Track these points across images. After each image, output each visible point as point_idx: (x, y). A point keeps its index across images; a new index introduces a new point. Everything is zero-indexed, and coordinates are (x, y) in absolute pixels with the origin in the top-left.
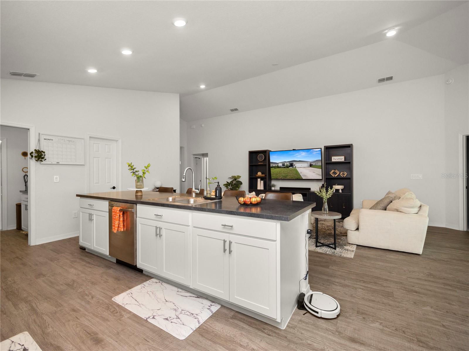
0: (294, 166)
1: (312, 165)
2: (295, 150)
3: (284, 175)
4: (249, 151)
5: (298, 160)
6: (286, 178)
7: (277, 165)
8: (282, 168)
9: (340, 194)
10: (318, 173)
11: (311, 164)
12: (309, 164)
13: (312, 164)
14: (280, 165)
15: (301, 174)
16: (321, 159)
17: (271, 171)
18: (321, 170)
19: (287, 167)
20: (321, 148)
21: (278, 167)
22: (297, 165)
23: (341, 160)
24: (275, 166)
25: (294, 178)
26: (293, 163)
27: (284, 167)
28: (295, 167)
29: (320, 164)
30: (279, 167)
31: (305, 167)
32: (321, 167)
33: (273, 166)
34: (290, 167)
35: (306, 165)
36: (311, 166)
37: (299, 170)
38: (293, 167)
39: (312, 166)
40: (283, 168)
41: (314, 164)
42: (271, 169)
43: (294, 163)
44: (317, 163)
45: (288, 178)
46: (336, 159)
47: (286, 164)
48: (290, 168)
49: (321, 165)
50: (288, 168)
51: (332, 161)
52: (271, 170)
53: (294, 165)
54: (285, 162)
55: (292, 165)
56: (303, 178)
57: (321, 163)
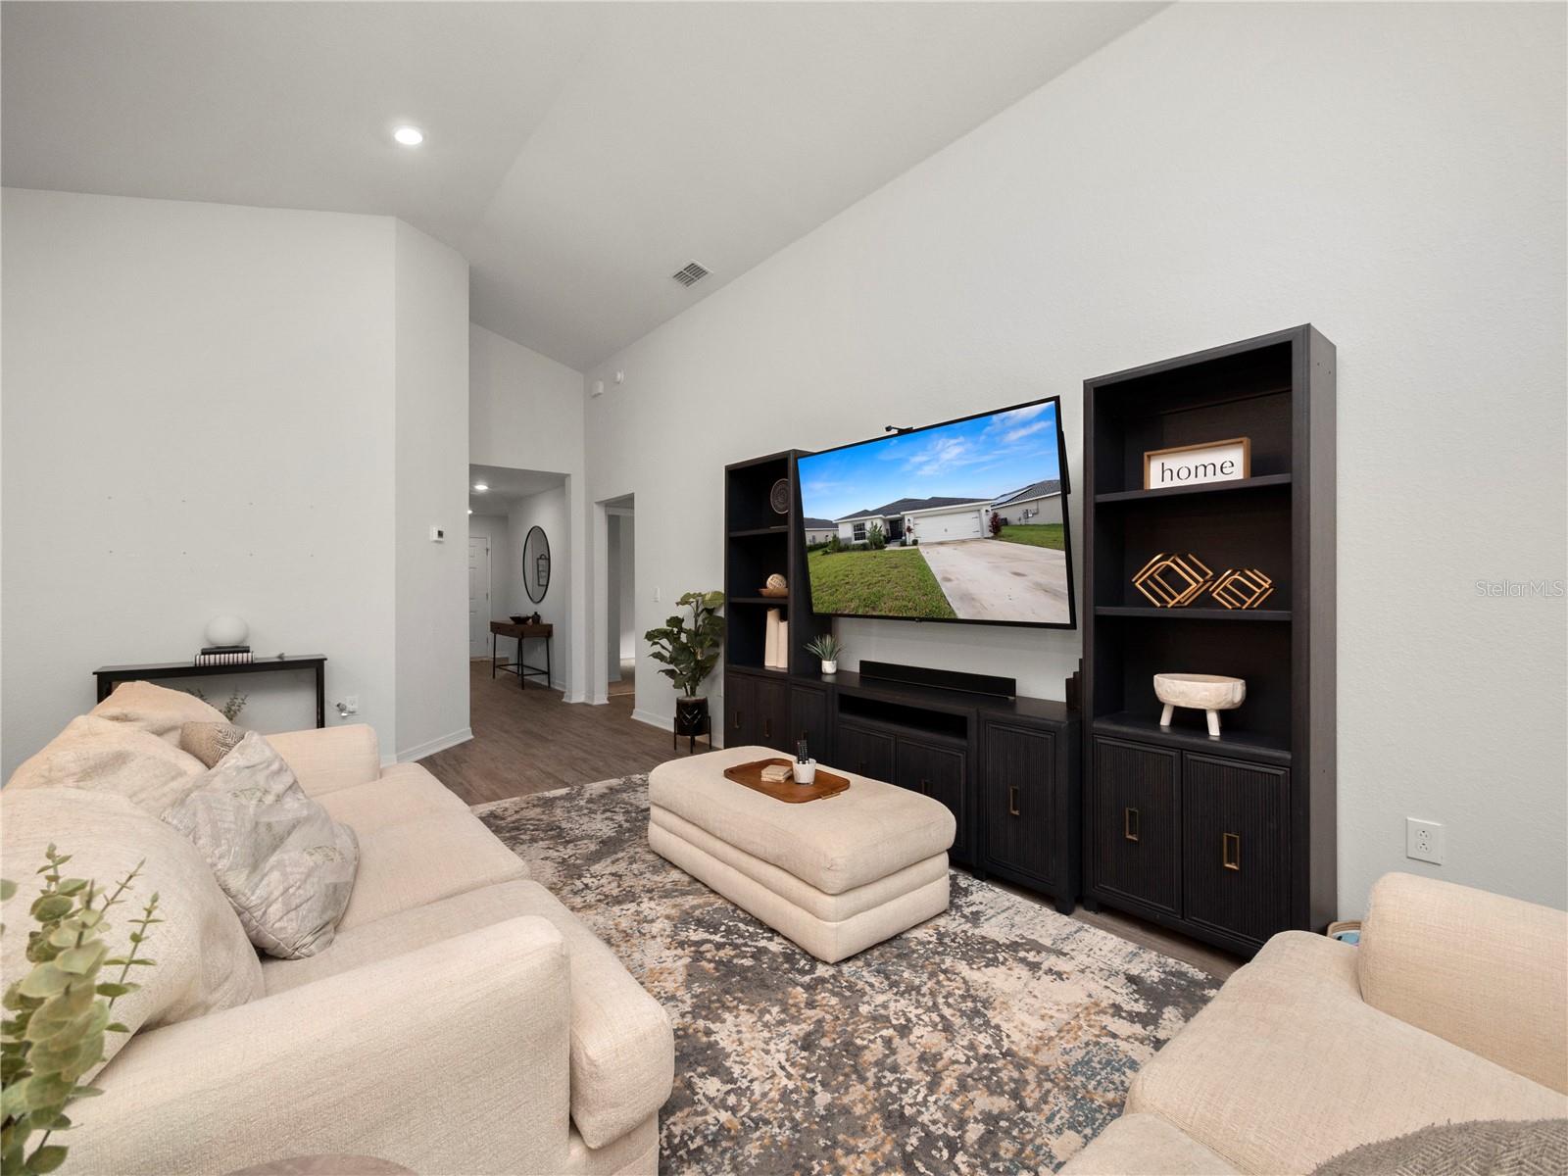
0: (909, 538)
1: (1005, 522)
2: (909, 431)
3: (865, 592)
4: (727, 468)
5: (927, 497)
6: (874, 614)
7: (830, 539)
8: (855, 548)
9: (1212, 751)
10: (1043, 579)
11: (996, 516)
12: (986, 519)
13: (1003, 514)
14: (846, 532)
15: (945, 588)
16: (1058, 478)
17: (812, 568)
18: (1063, 553)
19: (878, 544)
20: (1057, 399)
21: (838, 546)
22: (923, 527)
23: (1220, 478)
24: (823, 541)
25: (914, 614)
26: (902, 519)
27: (864, 548)
28: (915, 542)
29: (1051, 512)
30: (842, 544)
31: (963, 542)
32: (1062, 535)
33: (817, 541)
34: (888, 540)
35: (969, 524)
36: (998, 527)
37: (938, 561)
38: (904, 544)
39: (1004, 530)
40: (856, 554)
41: (1013, 515)
42: (811, 556)
43: (909, 517)
44: (1033, 507)
45: (883, 613)
46: (1184, 473)
47: (868, 526)
48: (890, 548)
49: (1061, 521)
50: (878, 553)
51: (1152, 487)
52: (810, 565)
53: (909, 530)
54: (865, 513)
55: (896, 531)
56: (961, 616)
57: (1059, 502)
